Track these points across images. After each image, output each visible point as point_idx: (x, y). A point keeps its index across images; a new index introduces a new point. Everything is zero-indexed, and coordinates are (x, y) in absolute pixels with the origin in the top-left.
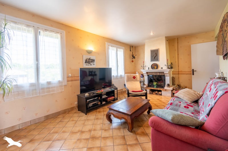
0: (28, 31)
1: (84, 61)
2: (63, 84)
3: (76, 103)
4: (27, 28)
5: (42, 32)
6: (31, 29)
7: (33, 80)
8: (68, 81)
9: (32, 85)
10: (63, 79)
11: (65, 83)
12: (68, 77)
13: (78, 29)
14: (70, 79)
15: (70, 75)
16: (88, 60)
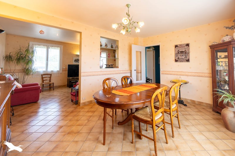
0: (44, 48)
1: (74, 61)
2: (60, 72)
3: (67, 83)
4: (43, 47)
5: (50, 48)
6: (46, 47)
7: (45, 70)
8: (63, 71)
9: (44, 71)
10: (60, 69)
11: (61, 72)
12: (63, 69)
13: (71, 44)
14: (64, 70)
15: (64, 68)
16: (76, 60)
